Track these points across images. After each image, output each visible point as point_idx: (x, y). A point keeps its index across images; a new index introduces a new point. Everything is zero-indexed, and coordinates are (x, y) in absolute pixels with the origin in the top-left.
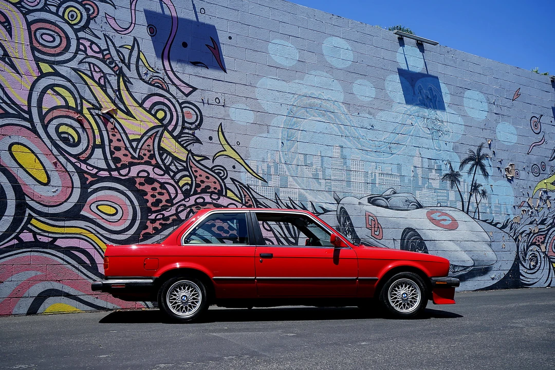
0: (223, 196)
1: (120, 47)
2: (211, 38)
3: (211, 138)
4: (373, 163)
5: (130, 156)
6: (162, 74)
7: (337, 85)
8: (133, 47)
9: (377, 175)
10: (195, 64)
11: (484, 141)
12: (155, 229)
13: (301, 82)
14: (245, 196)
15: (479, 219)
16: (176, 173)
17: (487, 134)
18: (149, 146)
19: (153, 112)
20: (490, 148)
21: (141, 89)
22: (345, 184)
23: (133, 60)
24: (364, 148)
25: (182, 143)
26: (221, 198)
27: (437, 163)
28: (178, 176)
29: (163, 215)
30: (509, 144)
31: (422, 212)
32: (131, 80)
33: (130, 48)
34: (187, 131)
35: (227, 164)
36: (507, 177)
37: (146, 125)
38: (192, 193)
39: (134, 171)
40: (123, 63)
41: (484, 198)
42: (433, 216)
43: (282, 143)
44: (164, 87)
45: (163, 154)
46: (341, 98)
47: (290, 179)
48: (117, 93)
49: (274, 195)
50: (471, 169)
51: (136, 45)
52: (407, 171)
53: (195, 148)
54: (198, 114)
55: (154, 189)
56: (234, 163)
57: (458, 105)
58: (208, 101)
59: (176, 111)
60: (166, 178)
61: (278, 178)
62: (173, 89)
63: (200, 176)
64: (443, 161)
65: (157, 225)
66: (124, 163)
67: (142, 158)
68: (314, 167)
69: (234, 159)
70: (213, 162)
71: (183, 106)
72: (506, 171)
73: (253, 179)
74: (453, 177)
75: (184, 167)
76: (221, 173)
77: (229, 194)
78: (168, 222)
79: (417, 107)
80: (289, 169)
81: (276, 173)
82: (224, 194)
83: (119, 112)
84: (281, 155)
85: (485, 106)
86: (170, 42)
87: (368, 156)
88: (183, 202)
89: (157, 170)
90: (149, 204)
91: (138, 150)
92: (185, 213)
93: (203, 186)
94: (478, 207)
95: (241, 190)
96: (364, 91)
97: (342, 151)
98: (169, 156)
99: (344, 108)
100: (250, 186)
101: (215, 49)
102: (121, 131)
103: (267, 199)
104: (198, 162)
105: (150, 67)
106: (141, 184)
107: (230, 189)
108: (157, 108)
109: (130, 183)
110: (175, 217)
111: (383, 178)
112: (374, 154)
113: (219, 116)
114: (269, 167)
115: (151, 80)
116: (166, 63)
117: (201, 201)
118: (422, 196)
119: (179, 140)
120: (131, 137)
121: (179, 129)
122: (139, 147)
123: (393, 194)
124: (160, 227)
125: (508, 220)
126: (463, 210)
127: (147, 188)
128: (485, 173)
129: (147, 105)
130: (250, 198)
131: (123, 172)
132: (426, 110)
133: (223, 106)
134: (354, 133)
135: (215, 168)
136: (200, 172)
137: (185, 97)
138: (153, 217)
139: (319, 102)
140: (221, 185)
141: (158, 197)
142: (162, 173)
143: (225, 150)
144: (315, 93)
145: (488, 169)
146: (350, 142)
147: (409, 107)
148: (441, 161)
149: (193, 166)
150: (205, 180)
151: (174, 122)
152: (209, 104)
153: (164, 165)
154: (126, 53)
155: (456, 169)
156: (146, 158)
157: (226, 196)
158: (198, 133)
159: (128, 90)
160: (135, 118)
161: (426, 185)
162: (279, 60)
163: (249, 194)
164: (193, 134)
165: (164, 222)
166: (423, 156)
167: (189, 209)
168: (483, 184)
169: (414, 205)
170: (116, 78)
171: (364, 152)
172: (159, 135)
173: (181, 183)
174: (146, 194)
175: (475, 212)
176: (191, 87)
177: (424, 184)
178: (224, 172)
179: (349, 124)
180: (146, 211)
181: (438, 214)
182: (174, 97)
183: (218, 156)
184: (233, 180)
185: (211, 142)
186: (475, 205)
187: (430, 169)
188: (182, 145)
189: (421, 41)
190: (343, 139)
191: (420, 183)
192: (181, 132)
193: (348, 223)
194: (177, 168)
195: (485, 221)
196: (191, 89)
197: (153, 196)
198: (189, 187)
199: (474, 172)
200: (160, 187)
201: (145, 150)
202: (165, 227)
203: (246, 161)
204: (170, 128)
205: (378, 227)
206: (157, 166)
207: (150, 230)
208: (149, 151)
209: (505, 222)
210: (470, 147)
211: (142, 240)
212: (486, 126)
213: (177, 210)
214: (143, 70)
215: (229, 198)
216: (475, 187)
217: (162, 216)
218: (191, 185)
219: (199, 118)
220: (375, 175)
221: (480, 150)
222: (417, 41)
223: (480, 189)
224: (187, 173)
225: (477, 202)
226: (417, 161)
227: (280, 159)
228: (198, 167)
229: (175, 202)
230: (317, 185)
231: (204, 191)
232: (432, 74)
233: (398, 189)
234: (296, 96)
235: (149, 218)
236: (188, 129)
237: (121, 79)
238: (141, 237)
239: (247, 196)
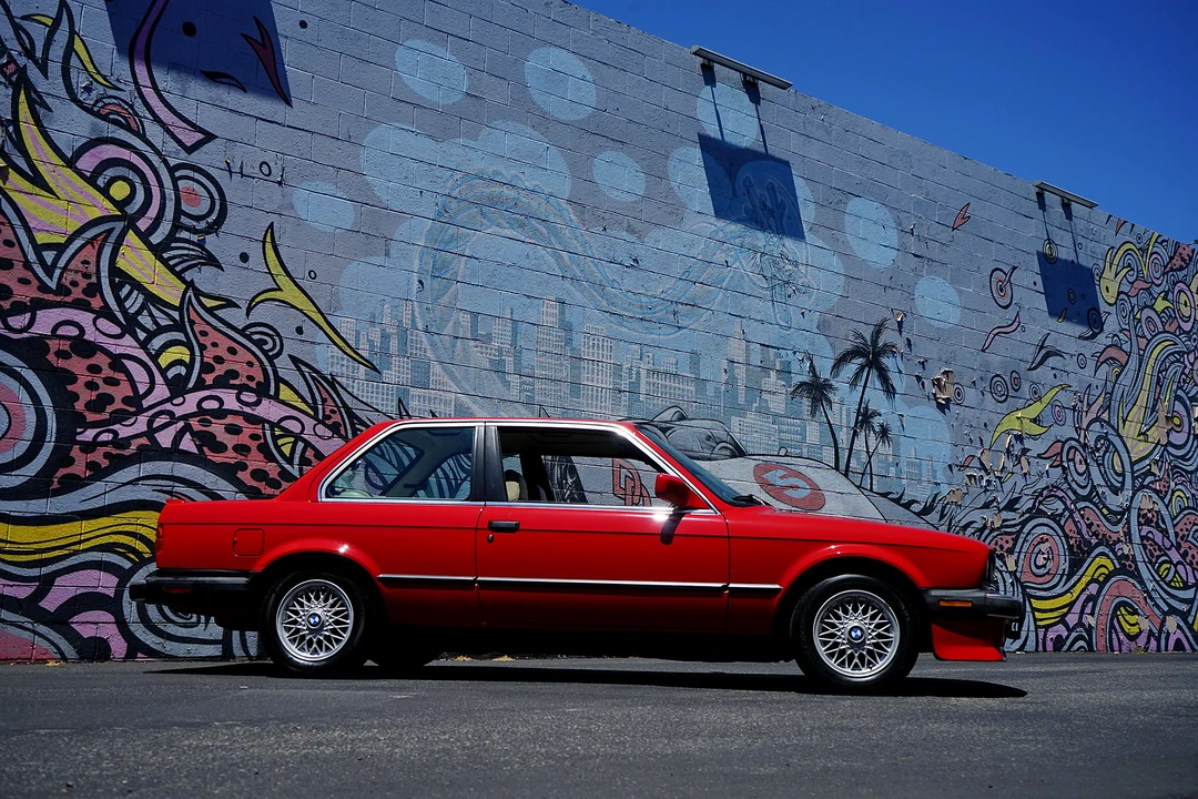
0: (270, 397)
1: (24, 18)
2: (256, 19)
3: (244, 257)
4: (635, 347)
5: (35, 283)
6: (128, 91)
7: (555, 160)
8: (57, 22)
9: (643, 373)
10: (214, 77)
11: (888, 314)
12: (91, 465)
13: (472, 144)
14: (324, 400)
15: (871, 490)
16: (151, 335)
17: (894, 299)
18: (88, 263)
19: (101, 182)
20: (900, 332)
21: (72, 125)
22: (565, 388)
23: (57, 52)
24: (613, 310)
25: (171, 263)
26: (265, 402)
27: (780, 356)
28: (157, 343)
29: (115, 433)
30: (942, 325)
31: (747, 465)
32: (49, 100)
33: (49, 22)
34: (184, 235)
35: (285, 323)
36: (936, 399)
37: (82, 211)
38: (191, 385)
39: (45, 321)
40: (29, 58)
41: (884, 442)
42: (769, 476)
43: (420, 282)
44: (133, 125)
45: (121, 286)
46: (566, 190)
47: (436, 368)
48: (11, 129)
49: (395, 403)
50: (857, 375)
51: (65, 16)
52: (713, 369)
53: (204, 278)
54: (216, 196)
55: (94, 369)
56: (299, 320)
57: (833, 230)
58: (241, 168)
59: (161, 185)
60: (127, 345)
61: (406, 363)
62: (153, 131)
63: (215, 345)
64: (795, 353)
65: (98, 456)
66: (18, 298)
67: (68, 293)
68: (495, 344)
69: (301, 311)
70: (248, 315)
71: (177, 174)
72: (934, 384)
73: (345, 362)
74: (817, 391)
75: (173, 320)
76: (266, 343)
77: (285, 393)
78: (127, 452)
79: (739, 226)
80: (433, 345)
81: (403, 353)
82: (272, 393)
83: (13, 175)
84: (417, 309)
85: (893, 237)
86: (151, 20)
87: (624, 329)
88: (168, 406)
89: (104, 324)
90: (79, 406)
91: (58, 272)
92: (171, 432)
93: (220, 370)
94: (870, 462)
95: (314, 387)
96: (620, 177)
97: (562, 313)
98: (136, 292)
99: (571, 214)
100: (338, 379)
101: (264, 46)
102: (16, 221)
103: (377, 410)
104: (210, 311)
105: (99, 73)
106: (61, 354)
107: (287, 383)
108: (110, 173)
109: (33, 350)
110: (144, 441)
111: (655, 380)
112: (636, 325)
113: (267, 207)
114: (385, 337)
115: (100, 104)
116: (141, 71)
117: (213, 405)
118: (744, 428)
119: (165, 255)
120: (41, 238)
121: (165, 228)
122: (61, 263)
123: (679, 420)
124: (105, 463)
125: (936, 495)
126: (837, 468)
127: (77, 365)
128: (887, 387)
129: (87, 163)
130: (337, 405)
131: (17, 321)
132: (760, 235)
133: (280, 183)
134: (592, 273)
135: (253, 330)
136: (214, 336)
137: (183, 154)
138: (89, 434)
139: (511, 193)
140: (265, 371)
141: (105, 389)
142: (118, 331)
143: (280, 289)
144: (504, 172)
145: (894, 378)
146: (582, 292)
147: (721, 223)
148: (790, 352)
149: (197, 319)
150: (226, 355)
151: (153, 212)
152: (243, 176)
153: (124, 311)
154: (38, 33)
155: (825, 373)
156: (77, 293)
157: (276, 397)
158: (211, 242)
159: (38, 123)
160: (53, 193)
161: (755, 405)
162: (418, 85)
163: (335, 396)
164: (201, 244)
165: (115, 452)
166: (750, 338)
167: (181, 424)
168: (882, 411)
169: (726, 448)
170: (10, 91)
171: (613, 318)
172: (112, 239)
173: (164, 360)
174: (73, 379)
175: (863, 474)
176: (201, 130)
177: (749, 402)
178: (274, 341)
179: (580, 250)
180: (71, 422)
181: (781, 473)
182: (158, 153)
183: (262, 301)
184: (295, 360)
185: (245, 265)
186: (864, 457)
187: (765, 369)
188: (171, 269)
189: (754, 77)
190: (567, 284)
191: (741, 400)
192: (171, 237)
193: (570, 481)
194: (156, 323)
195: (885, 495)
196: (201, 136)
197: (91, 386)
198: (183, 371)
199: (863, 383)
200: (111, 366)
201: (77, 272)
202: (119, 463)
203: (329, 318)
204: (143, 224)
205: (641, 495)
206: (105, 313)
207: (79, 468)
208: (86, 276)
209: (930, 501)
210: (855, 325)
211: (56, 493)
212: (892, 282)
213: (150, 423)
214: (79, 80)
215: (283, 402)
216: (865, 418)
217: (111, 436)
218: (190, 367)
219: (217, 207)
220: (638, 373)
221: (877, 333)
222: (745, 75)
223: (876, 421)
224: (180, 336)
225: (868, 452)
226: (736, 349)
227: (413, 321)
228: (208, 323)
229: (145, 404)
230: (500, 386)
231: (221, 382)
232: (777, 155)
233: (690, 410)
234: (458, 176)
235: (78, 438)
236: (188, 229)
237: (22, 97)
238: (55, 485)
239: (330, 402)
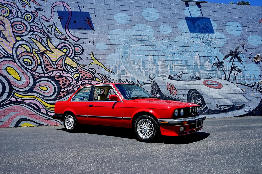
0: (94, 80)
1: (47, 27)
2: (87, 17)
3: (87, 58)
4: (171, 61)
5: (52, 67)
6: (65, 34)
7: (151, 29)
8: (53, 26)
9: (173, 66)
10: (80, 29)
11: (239, 45)
12: (64, 95)
13: (131, 29)
14: (104, 80)
15: (236, 83)
16: (72, 73)
17: (242, 42)
18: (60, 63)
19: (62, 50)
20: (243, 48)
21: (56, 41)
22: (155, 71)
23: (53, 31)
24: (165, 55)
25: (74, 61)
26: (93, 81)
27: (209, 58)
28: (73, 74)
29: (67, 89)
30: (256, 45)
31: (201, 82)
32: (52, 39)
33: (51, 26)
34: (77, 56)
35: (96, 67)
36: (255, 62)
37: (59, 55)
38: (79, 80)
39: (54, 73)
40: (49, 33)
41: (239, 73)
42: (207, 83)
43: (122, 56)
44: (66, 40)
45: (66, 66)
46: (153, 34)
47: (126, 71)
48: (47, 44)
49: (118, 78)
50: (231, 60)
51: (54, 25)
52: (191, 63)
53: (80, 62)
54: (82, 48)
55: (63, 79)
56: (98, 66)
57: (222, 30)
58: (86, 43)
59: (72, 48)
60: (68, 75)
61: (120, 71)
62: (70, 40)
63: (83, 73)
64: (213, 57)
65: (65, 93)
66: (50, 70)
67: (58, 68)
68: (139, 65)
69: (99, 65)
70: (89, 67)
71: (74, 46)
72: (254, 58)
73: (108, 73)
74: (220, 64)
75: (76, 70)
76: (92, 71)
77: (97, 79)
78: (69, 92)
79: (196, 33)
80: (125, 67)
81: (119, 69)
82: (94, 79)
83: (47, 51)
84: (122, 61)
85: (241, 28)
86: (68, 22)
87: (168, 58)
88: (76, 84)
89: (64, 72)
90: (61, 86)
91: (56, 65)
92: (77, 88)
93: (84, 77)
94: (235, 77)
95: (102, 78)
96: (165, 29)
97: (153, 57)
98: (69, 66)
99: (154, 38)
100: (107, 76)
101: (89, 21)
102: (49, 58)
103: (115, 80)
104: (82, 67)
105: (60, 32)
106: (57, 78)
107: (97, 78)
108: (63, 48)
109: (53, 78)
110: (72, 90)
111: (177, 67)
112: (171, 57)
113: (91, 49)
114: (115, 67)
115: (61, 37)
116: (67, 30)
117: (84, 83)
118: (201, 74)
119: (73, 60)
120: (53, 61)
121: (73, 55)
122: (56, 64)
123: (183, 74)
124: (66, 94)
125: (256, 82)
126: (226, 79)
127: (60, 79)
128: (240, 61)
129: (59, 47)
130: (107, 80)
131: (50, 74)
132: (202, 34)
133: (93, 44)
134: (160, 49)
135: (90, 69)
136: (83, 71)
137: (75, 43)
138: (63, 90)
139: (141, 37)
140: (93, 76)
141: (65, 82)
142: (66, 73)
143: (94, 62)
144: (139, 33)
145: (242, 59)
146: (158, 53)
147: (192, 34)
148: (212, 57)
149: (80, 69)
150: (85, 74)
151: (71, 53)
152: (86, 44)
153: (67, 70)
154: (50, 28)
155: (221, 59)
156: (59, 68)
157: (95, 80)
158: (81, 56)
159: (51, 42)
160: (54, 53)
161: (202, 69)
162: (119, 21)
163: (106, 79)
164: (79, 57)
165: (67, 92)
166: (200, 56)
167: (78, 86)
168: (238, 66)
169: (195, 78)
170: (46, 38)
171: (165, 57)
172: (64, 58)
173: (74, 77)
174: (60, 82)
175: (233, 80)
176: (78, 38)
177: (201, 68)
178: (94, 71)
179: (157, 45)
180: (60, 88)
181: (210, 82)
182: (71, 43)
183: (91, 64)
184: (98, 73)
185: (88, 59)
186: (234, 76)
187: (205, 61)
188: (75, 62)
189: (199, 2)
190: (154, 52)
191: (199, 68)
192: (74, 56)
193: (157, 88)
194: (73, 71)
195: (240, 84)
196: (78, 39)
197: (63, 82)
198: (78, 78)
199: (233, 61)
200: (66, 79)
201: (59, 65)
202: (68, 94)
203: (104, 65)
204: (69, 55)
205: (174, 89)
206: (64, 70)
207: (62, 95)
208: (60, 65)
209: (254, 84)
210: (230, 49)
211: (58, 99)
212: (240, 38)
213: (73, 87)
214: (57, 34)
215: (96, 81)
216: (233, 68)
217: (67, 90)
218: (79, 77)
219: (82, 50)
220: (172, 66)
221: (237, 49)
222: (196, 3)
223: (237, 69)
224: (77, 72)
225: (235, 75)
226: (197, 58)
227: (121, 63)
228: (82, 70)
229: (72, 84)
230: (140, 73)
231: (85, 79)
232: (206, 17)
233: (186, 72)
234: (129, 36)
235: (61, 91)
236: (77, 55)
237: (48, 39)
238: (58, 98)
239: (105, 80)
